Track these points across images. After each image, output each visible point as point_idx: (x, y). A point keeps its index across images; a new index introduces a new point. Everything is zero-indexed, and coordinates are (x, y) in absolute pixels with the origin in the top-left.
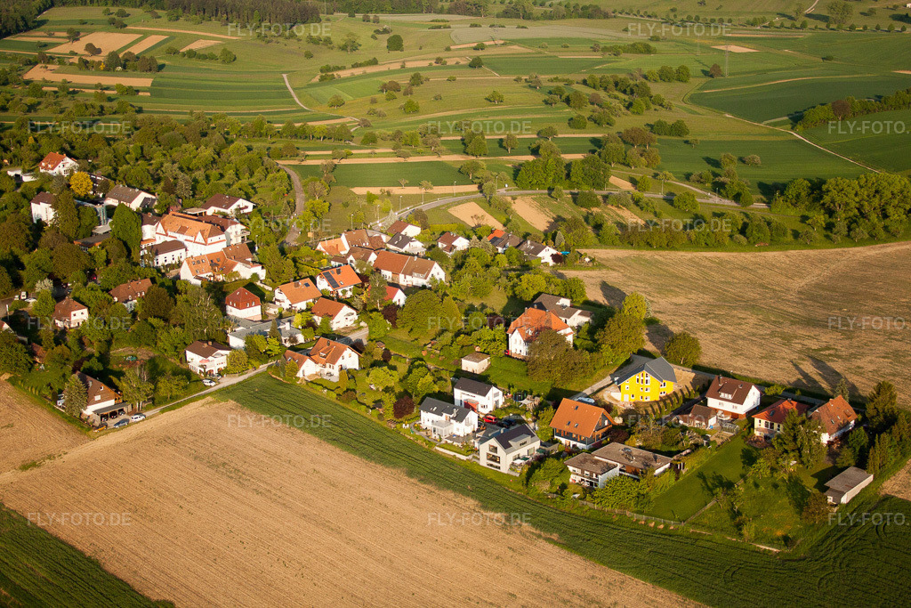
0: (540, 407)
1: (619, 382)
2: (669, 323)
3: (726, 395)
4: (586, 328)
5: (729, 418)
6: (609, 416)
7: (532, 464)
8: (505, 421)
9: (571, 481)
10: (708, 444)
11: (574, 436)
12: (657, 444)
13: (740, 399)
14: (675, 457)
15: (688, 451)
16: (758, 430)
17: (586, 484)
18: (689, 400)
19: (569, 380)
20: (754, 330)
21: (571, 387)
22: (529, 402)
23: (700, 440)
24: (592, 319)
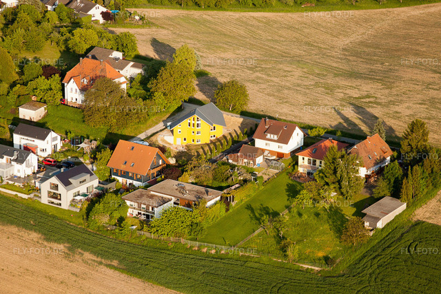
0: (98, 149)
1: (171, 126)
2: (218, 75)
3: (272, 136)
4: (139, 79)
5: (274, 157)
6: (163, 156)
7: (92, 200)
8: (64, 163)
9: (128, 215)
10: (255, 180)
11: (130, 175)
12: (208, 180)
13: (284, 139)
14: (225, 191)
15: (237, 186)
16: (301, 166)
17: (143, 217)
18: (238, 142)
19: (125, 125)
20: (299, 82)
21: (126, 132)
22: (87, 145)
23: (248, 177)
24: (145, 70)
